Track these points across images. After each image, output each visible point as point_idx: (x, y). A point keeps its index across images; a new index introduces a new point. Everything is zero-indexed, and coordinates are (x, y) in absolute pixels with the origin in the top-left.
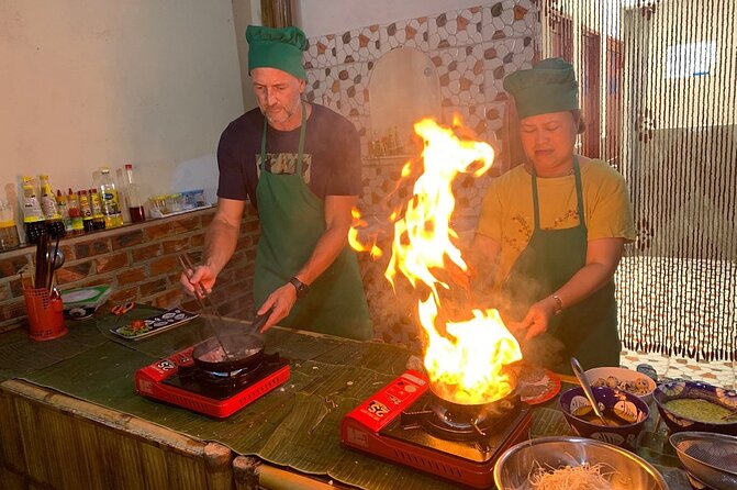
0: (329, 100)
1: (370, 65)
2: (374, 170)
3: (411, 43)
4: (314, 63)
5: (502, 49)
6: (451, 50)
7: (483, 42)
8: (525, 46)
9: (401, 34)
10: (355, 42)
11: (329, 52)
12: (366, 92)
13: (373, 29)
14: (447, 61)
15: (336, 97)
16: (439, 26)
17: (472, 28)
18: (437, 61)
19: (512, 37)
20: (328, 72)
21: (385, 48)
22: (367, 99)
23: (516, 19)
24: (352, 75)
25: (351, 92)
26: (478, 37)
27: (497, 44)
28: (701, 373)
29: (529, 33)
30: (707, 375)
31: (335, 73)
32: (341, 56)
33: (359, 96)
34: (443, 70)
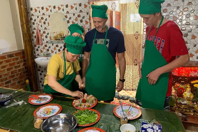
0: (39, 25)
1: (49, 16)
2: (51, 44)
3: (59, 11)
4: (34, 14)
5: (82, 15)
6: (70, 14)
7: (77, 13)
8: (87, 15)
9: (57, 9)
10: (45, 10)
11: (38, 12)
12: (48, 23)
13: (50, 6)
14: (69, 17)
15: (40, 24)
16: (66, 7)
17: (74, 9)
18: (66, 17)
19: (84, 12)
20: (38, 17)
21: (53, 12)
22: (49, 25)
23: (85, 8)
24: (45, 18)
25: (45, 23)
26: (76, 11)
27: (81, 14)
28: (129, 93)
29: (88, 11)
30: (131, 94)
31: (40, 18)
32: (41, 13)
33: (47, 24)
34: (68, 19)
